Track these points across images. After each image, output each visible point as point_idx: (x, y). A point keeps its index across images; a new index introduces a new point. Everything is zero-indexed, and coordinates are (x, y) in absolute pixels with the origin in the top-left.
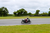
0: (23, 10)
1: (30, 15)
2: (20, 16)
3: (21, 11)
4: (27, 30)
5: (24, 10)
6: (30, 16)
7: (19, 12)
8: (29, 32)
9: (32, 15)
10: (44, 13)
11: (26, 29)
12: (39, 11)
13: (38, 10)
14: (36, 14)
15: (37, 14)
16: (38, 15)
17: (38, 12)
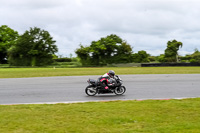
0: (116, 39)
1: (143, 59)
2: (102, 66)
3: (107, 46)
4: (129, 121)
5: (120, 41)
6: (143, 66)
7: (100, 50)
8: (140, 129)
9: (152, 60)
10: (197, 52)
11: (128, 117)
12: (179, 45)
13: (175, 41)
14: (166, 55)
15: (171, 57)
16: (174, 60)
17: (173, 47)
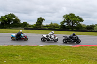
0: (13, 16)
1: (25, 26)
2: (5, 28)
3: (8, 19)
4: (17, 56)
5: (15, 17)
6: (25, 29)
7: (5, 21)
8: (21, 59)
10: (52, 23)
11: (16, 53)
12: (43, 19)
13: (41, 18)
14: (37, 25)
15: (39, 25)
16: (40, 27)
17: (40, 21)
